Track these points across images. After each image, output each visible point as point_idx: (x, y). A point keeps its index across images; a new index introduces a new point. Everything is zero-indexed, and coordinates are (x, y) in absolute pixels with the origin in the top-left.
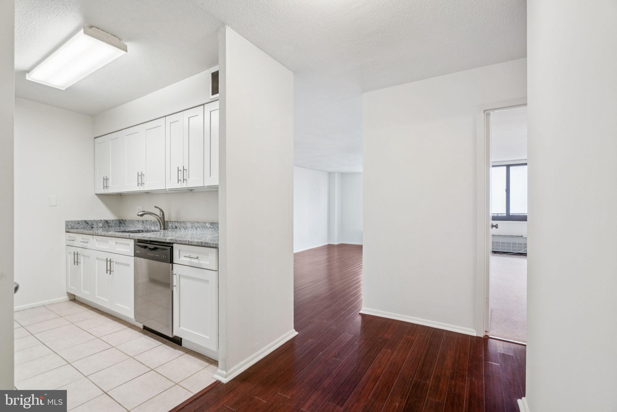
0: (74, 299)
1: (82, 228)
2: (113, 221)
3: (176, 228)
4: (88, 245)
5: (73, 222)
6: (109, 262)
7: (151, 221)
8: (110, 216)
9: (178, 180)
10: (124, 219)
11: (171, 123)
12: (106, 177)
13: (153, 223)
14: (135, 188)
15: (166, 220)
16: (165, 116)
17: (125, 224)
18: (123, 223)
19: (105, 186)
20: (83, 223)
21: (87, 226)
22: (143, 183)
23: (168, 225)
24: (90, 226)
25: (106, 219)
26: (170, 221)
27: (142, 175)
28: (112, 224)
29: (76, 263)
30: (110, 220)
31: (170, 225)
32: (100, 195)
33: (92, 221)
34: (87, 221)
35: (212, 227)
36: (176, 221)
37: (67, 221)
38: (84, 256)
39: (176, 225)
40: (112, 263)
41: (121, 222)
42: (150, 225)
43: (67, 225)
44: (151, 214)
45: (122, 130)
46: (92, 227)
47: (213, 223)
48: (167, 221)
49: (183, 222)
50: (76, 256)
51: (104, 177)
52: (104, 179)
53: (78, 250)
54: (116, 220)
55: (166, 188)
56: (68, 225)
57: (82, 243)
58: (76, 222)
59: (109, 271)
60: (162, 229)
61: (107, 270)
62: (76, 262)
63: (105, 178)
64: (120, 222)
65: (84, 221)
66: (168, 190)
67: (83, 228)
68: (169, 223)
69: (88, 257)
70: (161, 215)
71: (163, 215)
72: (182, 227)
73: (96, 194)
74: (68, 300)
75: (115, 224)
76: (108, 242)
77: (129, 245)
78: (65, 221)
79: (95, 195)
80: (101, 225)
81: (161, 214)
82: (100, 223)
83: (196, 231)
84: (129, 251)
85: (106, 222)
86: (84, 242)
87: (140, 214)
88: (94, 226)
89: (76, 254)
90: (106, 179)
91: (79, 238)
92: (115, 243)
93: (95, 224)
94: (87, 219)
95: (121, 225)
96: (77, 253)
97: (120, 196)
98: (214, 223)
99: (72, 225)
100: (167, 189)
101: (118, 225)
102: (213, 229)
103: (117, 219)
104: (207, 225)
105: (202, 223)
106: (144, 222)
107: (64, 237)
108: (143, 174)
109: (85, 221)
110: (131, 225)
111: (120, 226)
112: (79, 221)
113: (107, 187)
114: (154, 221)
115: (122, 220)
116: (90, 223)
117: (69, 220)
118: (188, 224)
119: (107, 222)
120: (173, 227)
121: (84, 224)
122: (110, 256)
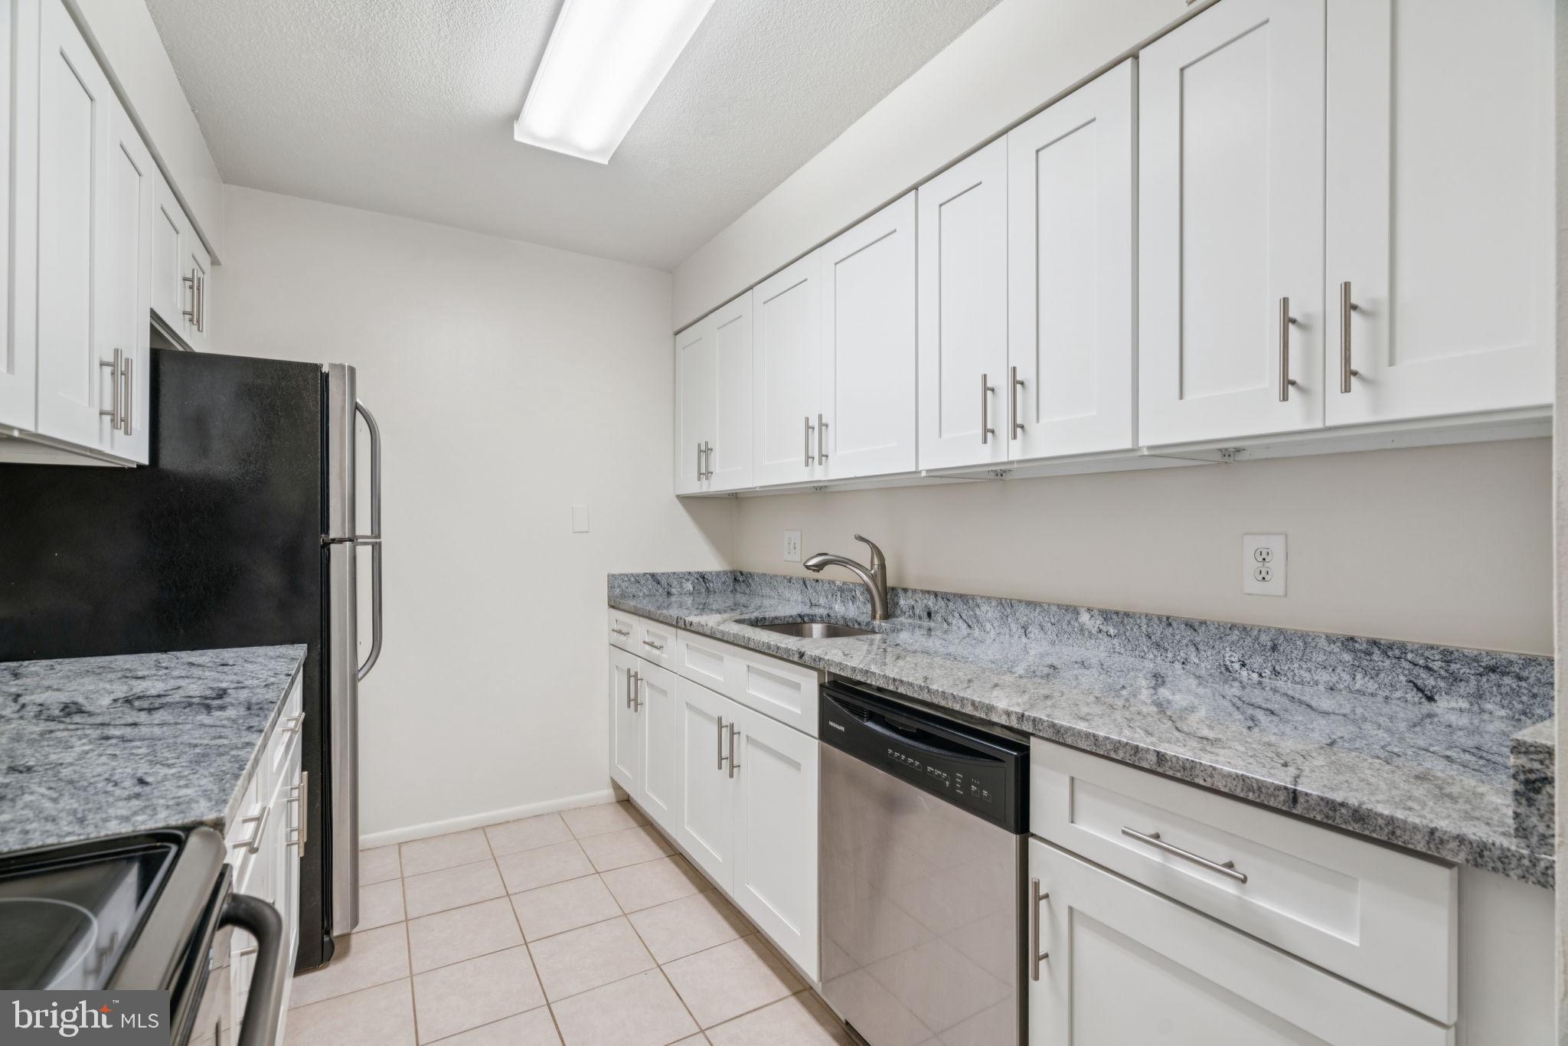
0: (626, 802)
1: (645, 596)
2: (718, 574)
3: (929, 615)
4: (663, 656)
5: (626, 579)
6: (727, 731)
7: (834, 582)
8: (711, 563)
9: (986, 430)
10: (745, 570)
11: (941, 206)
12: (707, 443)
13: (841, 590)
14: (795, 472)
15: (890, 583)
16: (915, 187)
17: (749, 585)
18: (743, 581)
19: (703, 470)
20: (647, 580)
21: (657, 591)
22: (824, 453)
23: (897, 603)
24: (664, 589)
25: (701, 570)
26: (905, 590)
27: (823, 425)
28: (715, 585)
29: (632, 703)
30: (711, 573)
31: (902, 602)
32: (687, 500)
33: (668, 575)
34: (657, 574)
35: (1112, 631)
36: (928, 592)
37: (613, 575)
38: (651, 686)
39: (930, 604)
40: (736, 736)
41: (739, 579)
42: (830, 596)
43: (611, 587)
44: (843, 562)
45: (751, 288)
46: (669, 594)
47: (1117, 613)
48: (893, 589)
49: (961, 596)
50: (632, 679)
51: (699, 445)
52: (700, 451)
53: (638, 666)
54: (725, 573)
55: (920, 469)
56: (614, 587)
57: (648, 648)
58: (632, 579)
59: (728, 762)
60: (878, 616)
61: (721, 759)
62: (634, 701)
63: (703, 448)
64: (735, 579)
65: (650, 574)
66: (924, 474)
67: (648, 596)
68: (901, 594)
69: (664, 692)
70: (876, 567)
71: (883, 566)
72: (957, 615)
73: (678, 497)
74: (614, 800)
75: (724, 583)
76: (721, 659)
77: (797, 686)
78: (608, 575)
79: (676, 500)
80: (689, 586)
81: (876, 562)
82: (687, 580)
83: (1024, 640)
84: (799, 711)
85: (701, 579)
86: (651, 645)
87: (811, 563)
88: (673, 591)
89: (633, 677)
90: (705, 451)
91: (641, 629)
92: (745, 668)
93: (675, 583)
94: (658, 569)
95: (738, 589)
96: (636, 673)
97: (735, 500)
98: (1127, 615)
99: (624, 585)
100: (920, 472)
101: (731, 588)
102: (1115, 641)
103: (727, 568)
104: (1085, 617)
105: (1054, 608)
106: (807, 582)
107: (605, 618)
108: (824, 421)
109: (653, 575)
110: (766, 591)
111: (736, 590)
112: (638, 575)
113: (708, 474)
114: (844, 583)
115: (741, 573)
116: (664, 582)
117: (616, 571)
118: (985, 608)
119: (703, 577)
120: (917, 612)
121: (651, 584)
122: (732, 714)
